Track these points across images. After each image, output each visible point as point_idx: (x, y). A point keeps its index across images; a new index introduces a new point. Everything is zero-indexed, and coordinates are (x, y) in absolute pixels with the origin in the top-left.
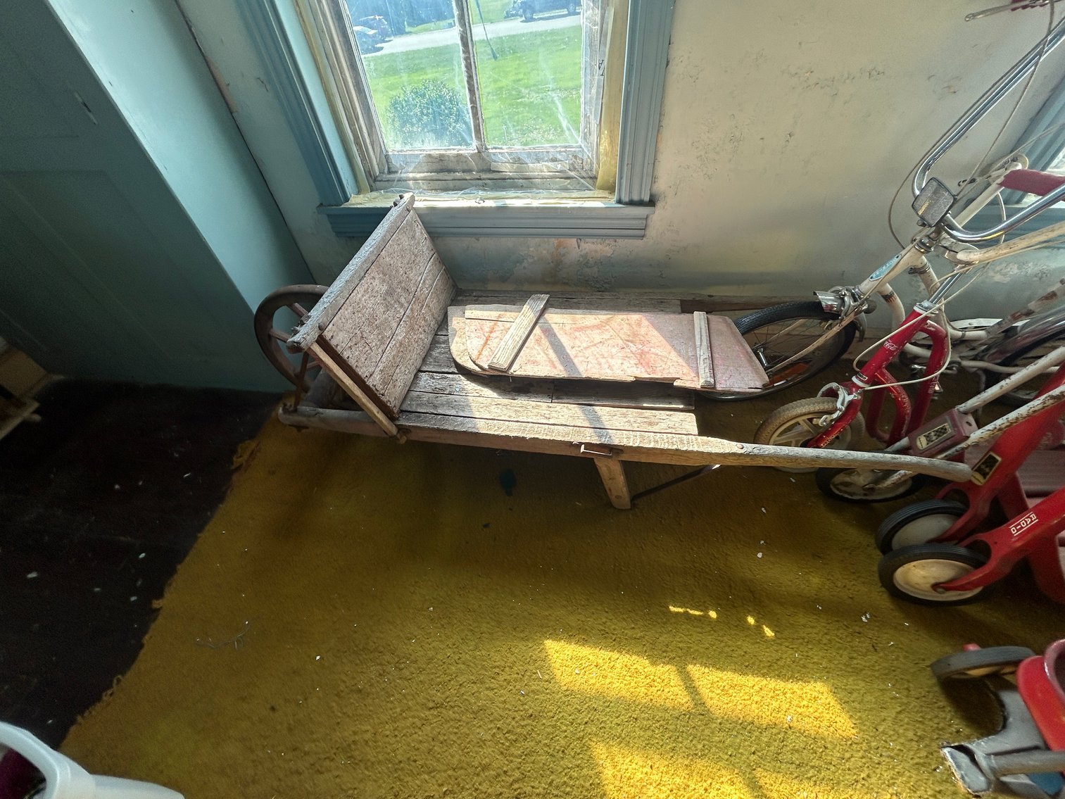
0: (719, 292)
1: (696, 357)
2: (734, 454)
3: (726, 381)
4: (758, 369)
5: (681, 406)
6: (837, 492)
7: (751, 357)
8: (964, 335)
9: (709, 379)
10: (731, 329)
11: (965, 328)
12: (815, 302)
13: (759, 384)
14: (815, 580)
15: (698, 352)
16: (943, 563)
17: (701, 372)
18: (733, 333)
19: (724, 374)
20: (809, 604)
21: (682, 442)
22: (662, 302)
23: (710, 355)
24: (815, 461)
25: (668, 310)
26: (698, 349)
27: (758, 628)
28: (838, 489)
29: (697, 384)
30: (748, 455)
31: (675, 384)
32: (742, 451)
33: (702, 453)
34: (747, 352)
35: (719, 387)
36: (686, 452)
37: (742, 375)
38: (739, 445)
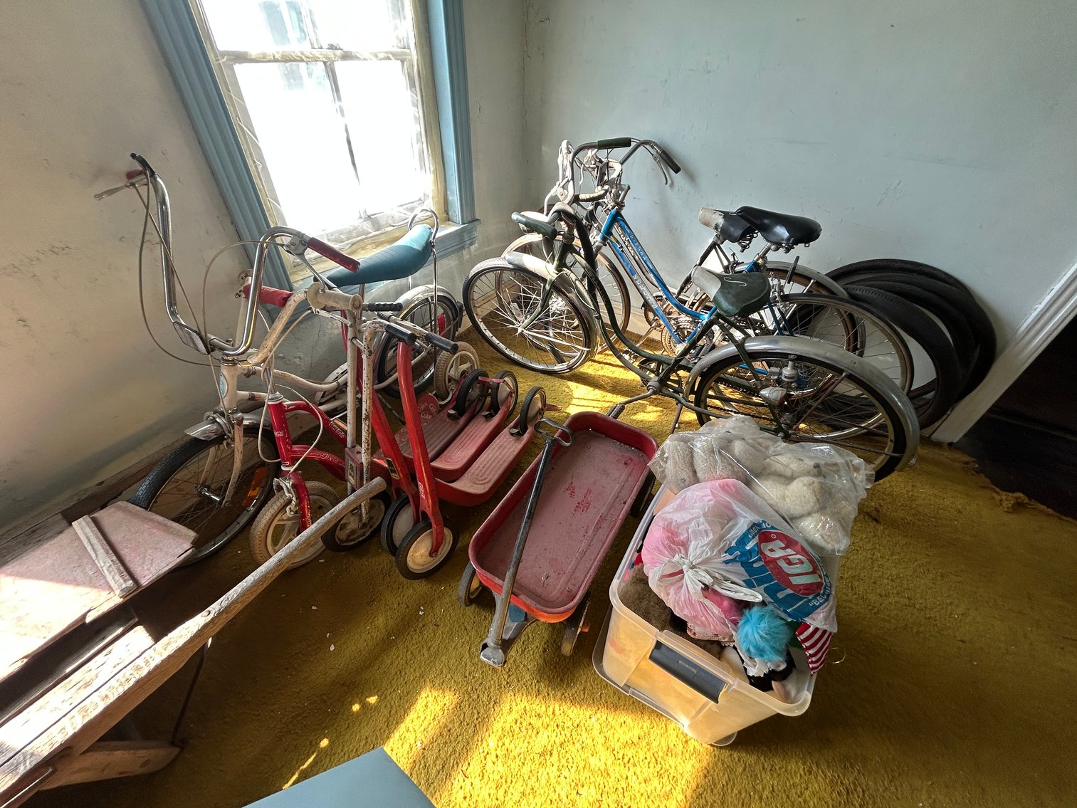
0: (110, 473)
1: (99, 572)
2: (206, 626)
3: (148, 569)
4: (179, 531)
5: (120, 630)
6: (353, 543)
7: (166, 525)
8: (338, 383)
9: (124, 586)
10: (130, 512)
11: (337, 378)
12: (191, 440)
13: (187, 545)
14: (380, 621)
15: (99, 565)
16: (420, 540)
17: (112, 583)
18: (135, 515)
19: (143, 563)
20: (386, 644)
21: (138, 668)
22: (34, 532)
23: (114, 558)
24: (281, 565)
25: (48, 535)
26: (96, 561)
27: (365, 706)
28: (351, 541)
29: (115, 600)
30: (220, 614)
31: (88, 620)
32: (211, 616)
33: (170, 657)
34: (159, 523)
35: (145, 582)
36: (149, 673)
37: (165, 549)
38: (205, 613)
